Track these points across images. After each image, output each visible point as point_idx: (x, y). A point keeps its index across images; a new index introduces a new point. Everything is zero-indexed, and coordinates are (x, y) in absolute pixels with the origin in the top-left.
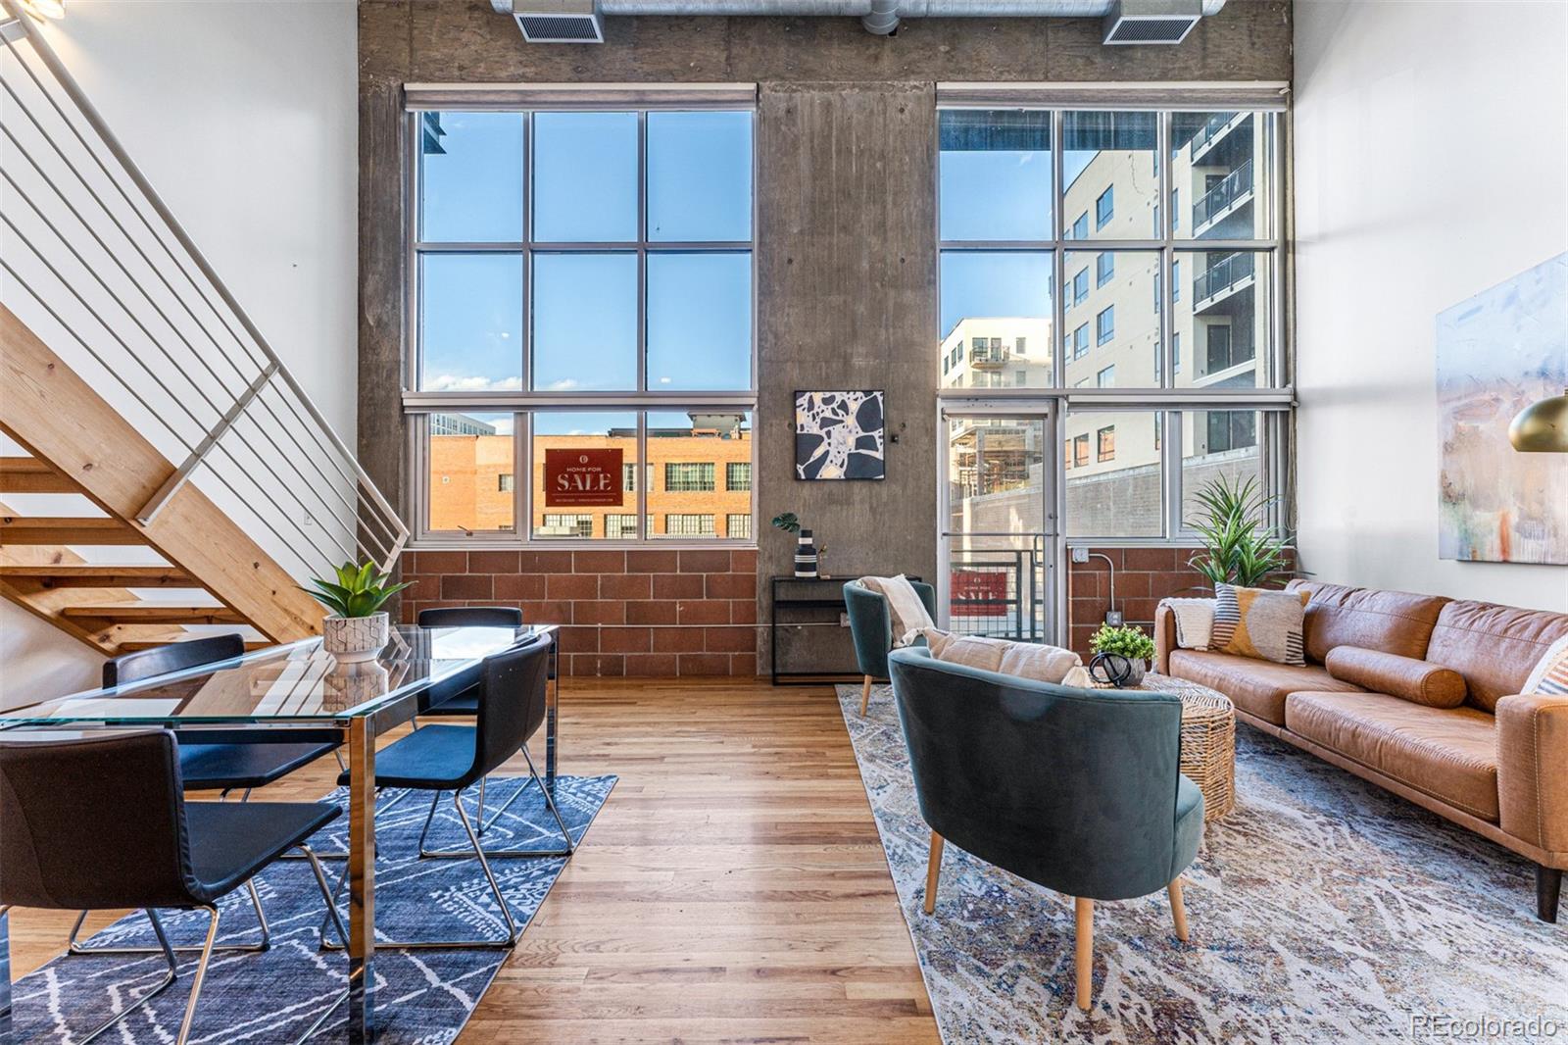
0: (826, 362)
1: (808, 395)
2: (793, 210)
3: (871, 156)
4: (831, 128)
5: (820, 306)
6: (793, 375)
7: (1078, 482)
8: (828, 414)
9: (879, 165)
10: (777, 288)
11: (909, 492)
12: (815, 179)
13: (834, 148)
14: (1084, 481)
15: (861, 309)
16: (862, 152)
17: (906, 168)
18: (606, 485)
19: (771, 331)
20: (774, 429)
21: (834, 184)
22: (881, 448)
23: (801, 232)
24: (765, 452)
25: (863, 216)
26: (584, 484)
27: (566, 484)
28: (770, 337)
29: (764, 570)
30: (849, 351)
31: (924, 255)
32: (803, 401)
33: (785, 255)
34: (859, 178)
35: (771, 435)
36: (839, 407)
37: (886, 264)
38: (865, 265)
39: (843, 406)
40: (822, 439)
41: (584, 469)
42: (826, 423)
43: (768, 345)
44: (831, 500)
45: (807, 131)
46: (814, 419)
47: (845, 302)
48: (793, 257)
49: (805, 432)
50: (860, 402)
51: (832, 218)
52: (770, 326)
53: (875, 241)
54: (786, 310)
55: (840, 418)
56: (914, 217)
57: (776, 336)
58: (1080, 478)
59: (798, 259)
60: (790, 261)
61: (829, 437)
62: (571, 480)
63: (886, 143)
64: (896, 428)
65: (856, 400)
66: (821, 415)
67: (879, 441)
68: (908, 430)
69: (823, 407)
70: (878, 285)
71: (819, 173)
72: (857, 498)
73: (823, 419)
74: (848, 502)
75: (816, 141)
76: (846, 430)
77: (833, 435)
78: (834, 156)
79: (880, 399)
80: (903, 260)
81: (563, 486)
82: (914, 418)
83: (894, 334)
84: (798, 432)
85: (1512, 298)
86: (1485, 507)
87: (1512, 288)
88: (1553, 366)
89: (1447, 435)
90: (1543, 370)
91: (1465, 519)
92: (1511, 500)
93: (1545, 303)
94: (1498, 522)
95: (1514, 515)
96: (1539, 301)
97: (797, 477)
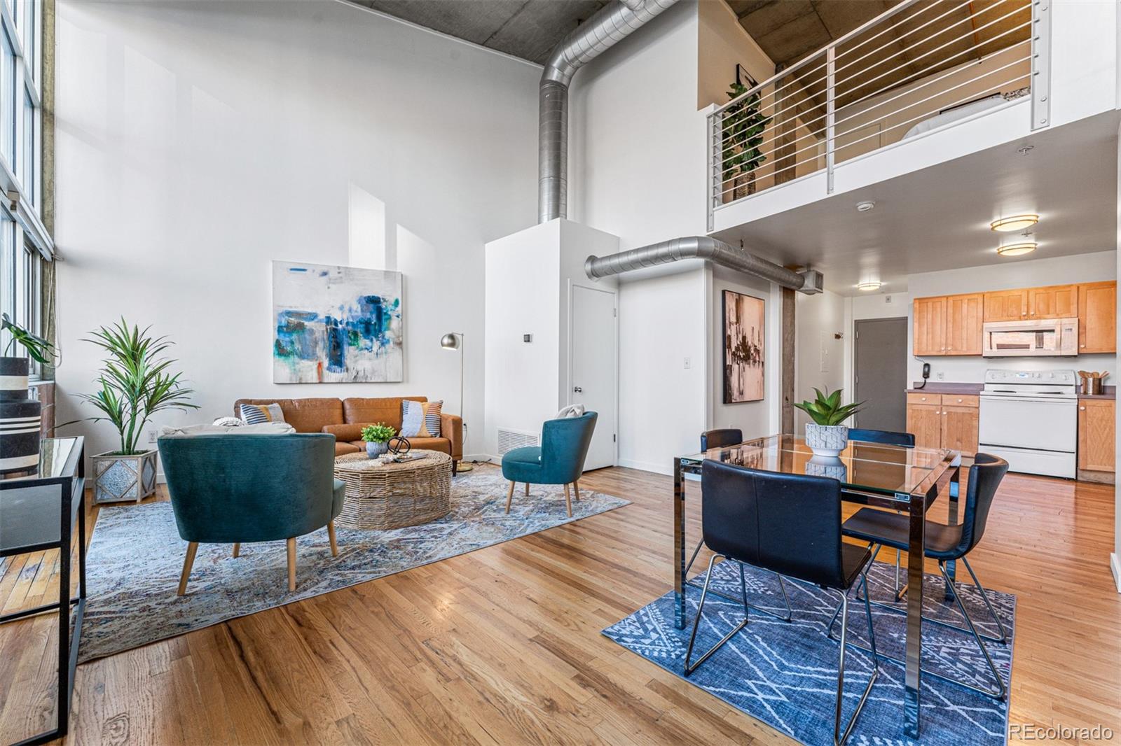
85: (325, 274)
86: (308, 359)
87: (325, 269)
88: (346, 308)
89: (281, 322)
90: (341, 308)
91: (294, 364)
92: (324, 357)
93: (342, 282)
94: (316, 366)
95: (326, 363)
96: (339, 281)
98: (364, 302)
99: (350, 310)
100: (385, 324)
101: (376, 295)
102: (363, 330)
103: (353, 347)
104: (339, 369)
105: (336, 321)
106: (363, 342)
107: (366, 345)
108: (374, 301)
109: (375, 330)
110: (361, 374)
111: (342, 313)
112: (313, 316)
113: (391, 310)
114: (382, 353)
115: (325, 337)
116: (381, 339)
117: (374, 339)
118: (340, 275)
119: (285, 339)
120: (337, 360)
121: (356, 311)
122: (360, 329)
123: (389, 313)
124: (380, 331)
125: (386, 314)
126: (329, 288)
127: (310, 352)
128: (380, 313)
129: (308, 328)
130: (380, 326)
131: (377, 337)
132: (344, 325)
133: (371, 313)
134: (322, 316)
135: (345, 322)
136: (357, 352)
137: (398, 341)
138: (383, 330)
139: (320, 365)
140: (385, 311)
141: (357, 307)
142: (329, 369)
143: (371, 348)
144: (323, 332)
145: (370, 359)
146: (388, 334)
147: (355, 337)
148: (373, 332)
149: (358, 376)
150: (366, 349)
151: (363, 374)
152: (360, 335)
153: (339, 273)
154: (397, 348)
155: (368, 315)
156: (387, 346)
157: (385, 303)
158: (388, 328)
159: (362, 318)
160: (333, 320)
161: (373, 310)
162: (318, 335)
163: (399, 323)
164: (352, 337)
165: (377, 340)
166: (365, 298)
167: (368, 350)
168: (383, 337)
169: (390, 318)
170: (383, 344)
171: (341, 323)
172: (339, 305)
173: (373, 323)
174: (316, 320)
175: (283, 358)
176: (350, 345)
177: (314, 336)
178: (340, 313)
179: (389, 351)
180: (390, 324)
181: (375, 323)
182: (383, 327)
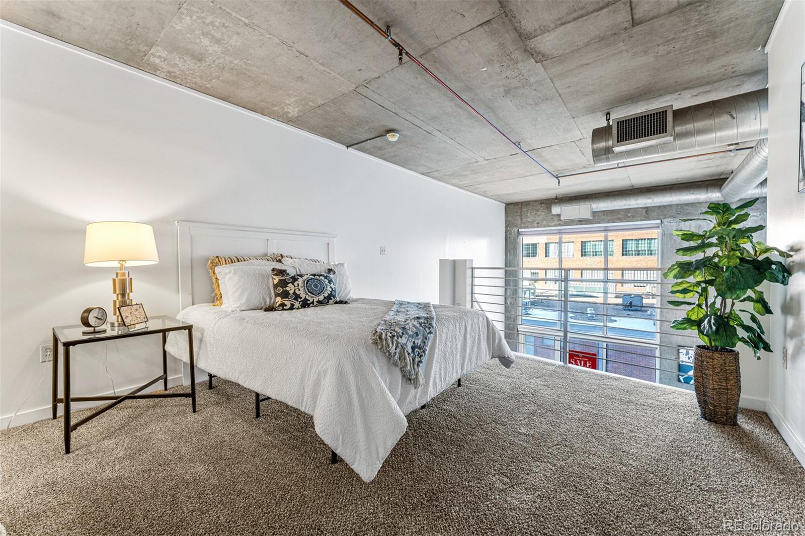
6: (678, 339)
26: (581, 364)
27: (574, 363)
28: (666, 322)
32: (683, 351)
41: (581, 359)
43: (665, 325)
46: (689, 359)
52: (666, 318)
62: (576, 362)
81: (572, 363)
84: (680, 363)
97: (679, 381)
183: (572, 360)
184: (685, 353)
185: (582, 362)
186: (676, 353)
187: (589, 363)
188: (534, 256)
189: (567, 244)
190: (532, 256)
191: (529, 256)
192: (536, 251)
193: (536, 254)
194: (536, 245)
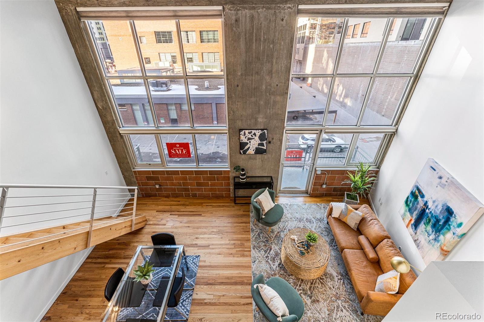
0: (250, 120)
1: (244, 131)
2: (238, 66)
3: (269, 42)
4: (253, 29)
5: (248, 102)
6: (239, 124)
7: (351, 45)
8: (250, 137)
9: (271, 46)
10: (233, 96)
11: (273, 156)
12: (246, 52)
13: (254, 39)
14: (353, 45)
15: (262, 103)
16: (265, 40)
17: (282, 47)
18: (185, 152)
19: (232, 110)
20: (234, 140)
21: (254, 54)
22: (265, 146)
23: (242, 75)
24: (231, 146)
25: (264, 68)
26: (179, 152)
27: (174, 152)
28: (232, 112)
29: (232, 175)
30: (257, 116)
31: (285, 83)
32: (242, 133)
33: (236, 84)
34: (264, 52)
35: (233, 141)
36: (253, 135)
37: (271, 86)
38: (264, 87)
39: (255, 134)
40: (248, 143)
41: (178, 148)
42: (249, 139)
43: (231, 115)
44: (250, 158)
45: (244, 30)
46: (246, 138)
47: (256, 100)
48: (239, 84)
49: (243, 141)
50: (260, 133)
51: (253, 69)
52: (231, 108)
53: (267, 78)
54: (237, 103)
55: (254, 137)
56: (283, 68)
57: (233, 112)
58: (352, 43)
59: (240, 85)
60: (238, 86)
61: (250, 143)
62: (175, 151)
63: (275, 36)
64: (271, 140)
65: (259, 132)
66: (248, 137)
67: (265, 144)
68: (274, 140)
69: (249, 135)
70: (268, 94)
71: (248, 49)
72: (258, 158)
73: (248, 138)
74: (255, 159)
75: (247, 36)
76: (255, 141)
77: (251, 142)
78: (254, 41)
79: (266, 132)
80: (277, 85)
81: (173, 153)
82: (276, 137)
83: (272, 111)
84: (241, 141)
85: (440, 178)
86: (410, 214)
87: (442, 176)
88: (436, 204)
89: (413, 190)
90: (434, 202)
91: (406, 211)
92: (414, 219)
93: (443, 188)
94: (409, 219)
95: (413, 222)
96: (443, 186)
97: (241, 153)
98: (445, 208)
99: (436, 207)
100: (444, 230)
101: (453, 209)
102: (433, 222)
103: (425, 226)
104: (414, 230)
105: (428, 206)
106: (429, 228)
107: (429, 231)
108: (449, 212)
109: (438, 228)
110: (418, 242)
111: (432, 205)
112: (423, 196)
113: (454, 226)
114: (431, 243)
115: (420, 210)
116: (437, 236)
117: (434, 232)
118: (446, 183)
119: (410, 198)
120: (416, 225)
121: (438, 210)
122: (433, 221)
123: (451, 227)
124: (440, 231)
125: (449, 225)
126: (437, 187)
127: (412, 211)
128: (447, 221)
129: (418, 200)
130: (442, 229)
131: (436, 232)
132: (429, 212)
133: (443, 217)
134: (425, 199)
135: (431, 210)
136: (424, 230)
137: (443, 247)
138: (441, 232)
139: (411, 220)
140: (450, 223)
141: (440, 208)
142: (412, 225)
143: (430, 235)
144: (421, 207)
145: (425, 240)
146: (441, 237)
147: (428, 222)
148: (436, 228)
149: (417, 241)
150: (428, 233)
151: (418, 243)
152: (431, 223)
153: (447, 182)
154: (439, 249)
155: (441, 217)
156: (436, 243)
157: (454, 219)
158: (444, 234)
159: (438, 216)
160: (427, 205)
161: (445, 217)
162: (419, 206)
163: (451, 238)
164: (428, 221)
165: (435, 235)
166: (447, 206)
167: (428, 234)
168: (438, 236)
169: (449, 230)
170: (435, 239)
171: (429, 210)
172: (434, 199)
173: (440, 223)
174: (422, 199)
175: (405, 205)
176: (424, 224)
177: (417, 206)
178: (432, 203)
179: (435, 246)
180: (446, 233)
181: (441, 224)
182: (443, 231)
183: (173, 150)
184: (243, 134)
185: (180, 150)
186: (238, 135)
187: (185, 150)
188: (171, 42)
189: (191, 32)
190: (169, 43)
191: (168, 43)
192: (172, 38)
193: (172, 40)
194: (171, 33)
